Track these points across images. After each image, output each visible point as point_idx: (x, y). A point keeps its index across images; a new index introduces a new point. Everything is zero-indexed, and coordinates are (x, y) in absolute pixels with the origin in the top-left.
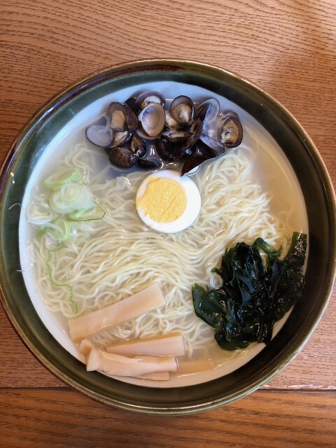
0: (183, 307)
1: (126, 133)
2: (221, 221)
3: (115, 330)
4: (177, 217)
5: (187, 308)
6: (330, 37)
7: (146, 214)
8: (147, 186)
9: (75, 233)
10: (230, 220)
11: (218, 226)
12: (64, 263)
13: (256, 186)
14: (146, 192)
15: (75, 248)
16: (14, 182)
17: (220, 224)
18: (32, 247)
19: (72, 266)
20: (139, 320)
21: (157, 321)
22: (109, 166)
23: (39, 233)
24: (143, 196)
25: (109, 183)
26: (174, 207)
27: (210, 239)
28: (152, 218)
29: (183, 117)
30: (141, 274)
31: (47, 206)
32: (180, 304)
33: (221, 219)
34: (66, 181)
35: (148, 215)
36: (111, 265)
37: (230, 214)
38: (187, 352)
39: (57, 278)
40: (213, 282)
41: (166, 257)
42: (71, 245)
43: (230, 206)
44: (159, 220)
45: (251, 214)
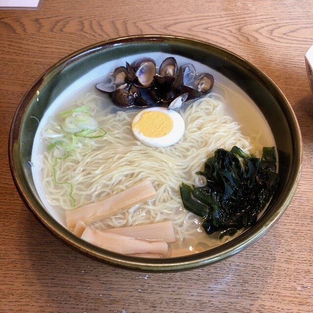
0: (172, 201)
1: (126, 85)
2: (202, 140)
3: (109, 220)
4: (165, 134)
5: (177, 202)
6: (272, 60)
7: (140, 133)
8: (142, 116)
9: (80, 145)
10: (210, 138)
11: (200, 143)
12: (68, 169)
13: (228, 118)
14: (140, 119)
15: (79, 157)
16: (38, 100)
17: (202, 142)
18: (42, 156)
19: (74, 171)
20: (132, 210)
21: (148, 212)
22: (112, 106)
23: (50, 146)
24: (138, 122)
25: (110, 116)
26: (163, 128)
27: (193, 151)
28: (145, 135)
29: (169, 73)
30: (135, 175)
31: (59, 128)
32: (170, 198)
33: (202, 138)
34: (77, 110)
35: (141, 133)
36: (109, 168)
37: (209, 134)
38: (177, 240)
39: (60, 179)
40: (199, 182)
41: (157, 162)
42: (76, 154)
43: (209, 128)
44: (150, 136)
45: (226, 134)
